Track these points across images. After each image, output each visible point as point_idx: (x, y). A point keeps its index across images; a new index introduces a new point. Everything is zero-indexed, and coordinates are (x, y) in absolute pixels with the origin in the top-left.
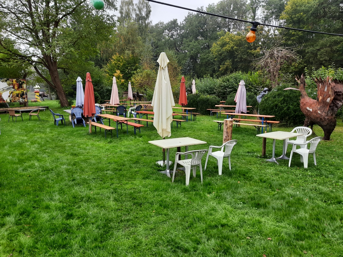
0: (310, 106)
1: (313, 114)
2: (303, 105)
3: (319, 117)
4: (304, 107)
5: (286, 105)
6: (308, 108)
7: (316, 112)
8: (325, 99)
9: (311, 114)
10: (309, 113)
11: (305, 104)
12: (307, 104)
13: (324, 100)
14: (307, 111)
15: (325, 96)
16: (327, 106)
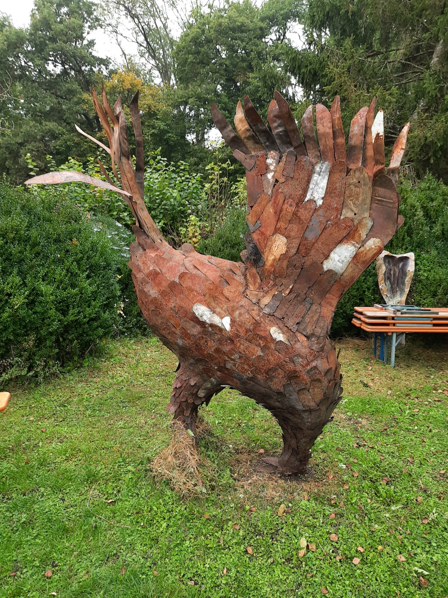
0: (213, 297)
1: (243, 346)
2: (163, 293)
3: (280, 366)
4: (172, 304)
5: (18, 280)
6: (202, 311)
7: (256, 334)
8: (314, 256)
9: (227, 348)
10: (212, 345)
11: (173, 285)
12: (187, 283)
13: (308, 261)
14: (195, 330)
15: (311, 236)
16: (323, 293)
